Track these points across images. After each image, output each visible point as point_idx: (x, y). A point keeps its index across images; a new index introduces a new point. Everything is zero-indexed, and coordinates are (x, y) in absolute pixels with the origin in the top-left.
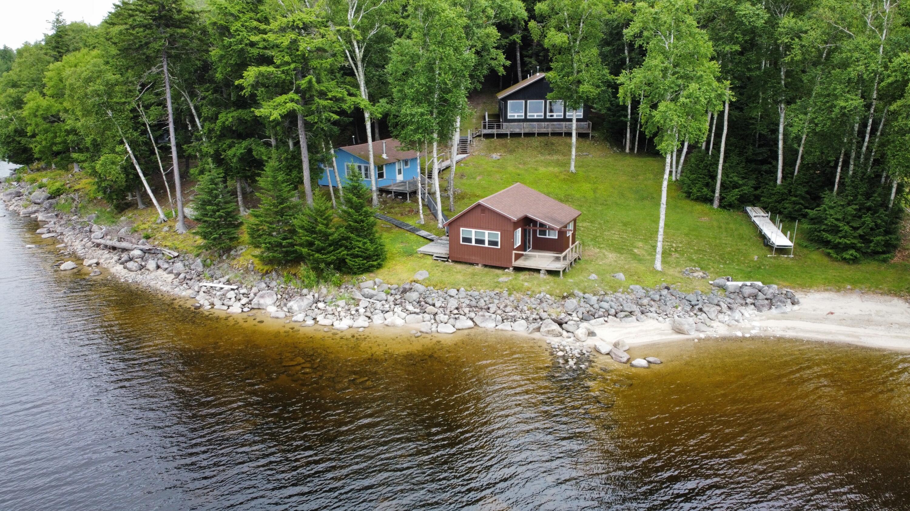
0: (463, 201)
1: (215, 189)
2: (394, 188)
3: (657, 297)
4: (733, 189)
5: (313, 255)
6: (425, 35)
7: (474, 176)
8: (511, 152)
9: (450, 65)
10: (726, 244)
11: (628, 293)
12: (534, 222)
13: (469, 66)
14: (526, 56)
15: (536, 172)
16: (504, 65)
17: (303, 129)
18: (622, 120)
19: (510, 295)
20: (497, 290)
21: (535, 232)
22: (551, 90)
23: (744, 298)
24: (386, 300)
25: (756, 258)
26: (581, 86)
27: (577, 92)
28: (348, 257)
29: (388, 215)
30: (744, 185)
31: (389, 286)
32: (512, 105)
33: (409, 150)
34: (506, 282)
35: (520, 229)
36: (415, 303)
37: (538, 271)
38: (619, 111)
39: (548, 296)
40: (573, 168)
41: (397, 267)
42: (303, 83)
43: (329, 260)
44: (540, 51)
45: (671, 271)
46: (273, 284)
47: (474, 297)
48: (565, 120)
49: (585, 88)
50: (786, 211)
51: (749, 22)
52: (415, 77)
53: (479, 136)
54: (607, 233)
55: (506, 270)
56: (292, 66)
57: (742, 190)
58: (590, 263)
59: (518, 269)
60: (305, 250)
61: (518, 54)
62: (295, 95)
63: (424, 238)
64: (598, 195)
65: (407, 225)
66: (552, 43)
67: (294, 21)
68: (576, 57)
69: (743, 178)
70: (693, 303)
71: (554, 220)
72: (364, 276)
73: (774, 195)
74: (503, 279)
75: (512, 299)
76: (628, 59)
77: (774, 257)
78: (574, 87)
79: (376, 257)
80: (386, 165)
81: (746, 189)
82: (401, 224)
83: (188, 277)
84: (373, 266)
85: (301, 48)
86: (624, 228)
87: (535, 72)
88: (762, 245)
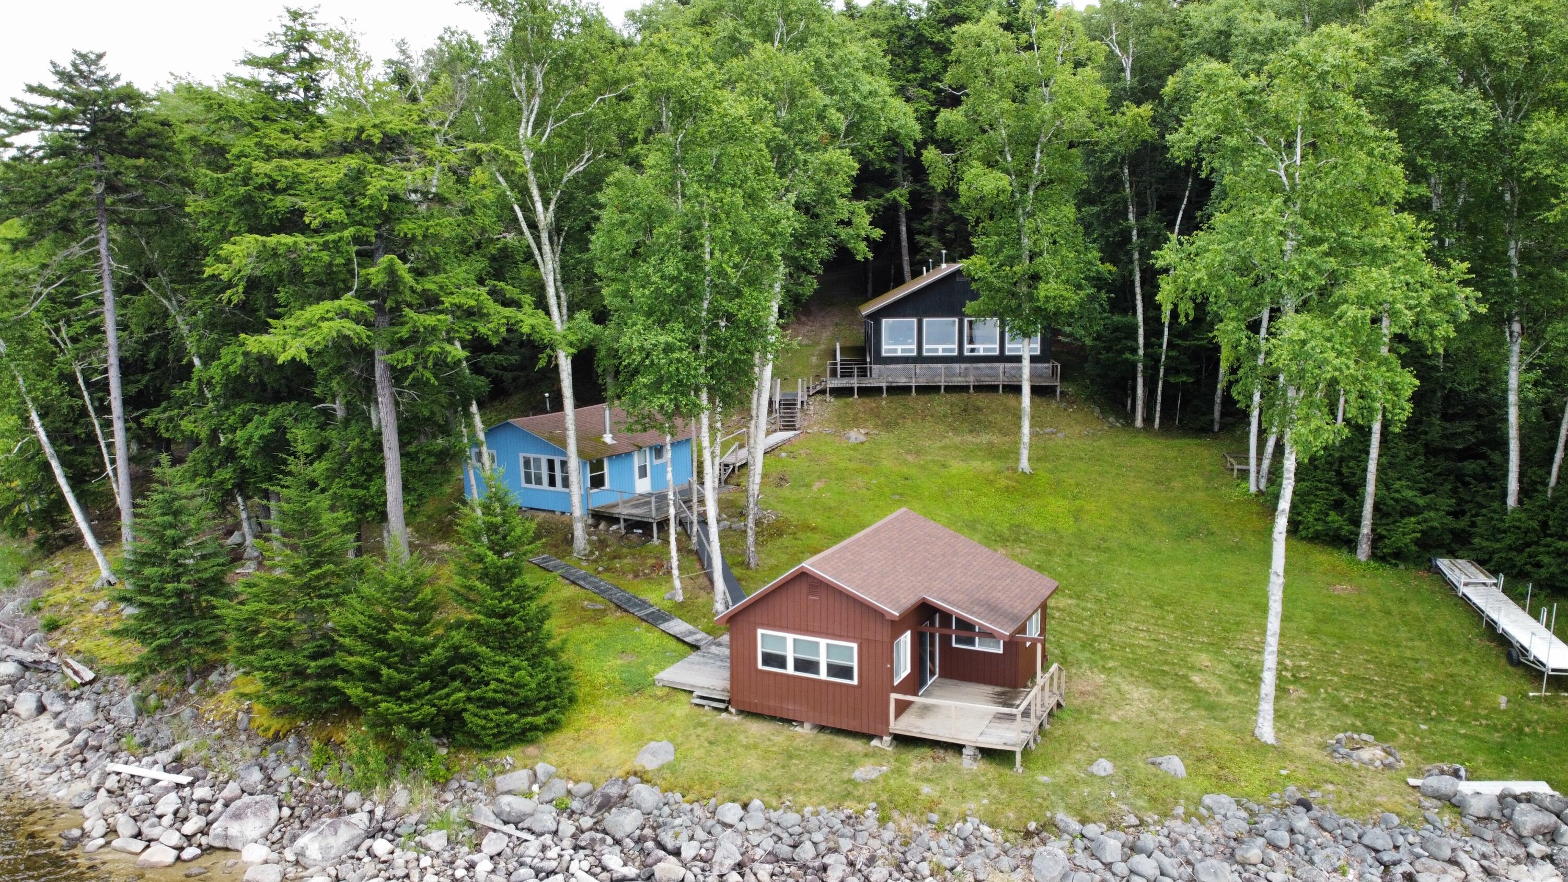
0: (779, 542)
1: (172, 526)
2: (624, 511)
3: (1283, 838)
4: (1403, 517)
5: (375, 704)
6: (676, 161)
7: (807, 480)
8: (889, 426)
9: (734, 232)
10: (1417, 661)
11: (1202, 820)
12: (946, 617)
13: (781, 234)
14: (920, 233)
15: (944, 472)
16: (867, 239)
17: (386, 383)
18: (1127, 360)
19: (883, 821)
20: (850, 808)
21: (946, 640)
22: (975, 296)
23: (1520, 840)
24: (555, 833)
25: (1502, 701)
26: (1042, 285)
27: (1031, 298)
28: (470, 706)
29: (605, 576)
30: (1429, 507)
31: (570, 785)
32: (891, 328)
33: (645, 430)
34: (873, 782)
35: (908, 633)
36: (629, 843)
37: (957, 748)
38: (1119, 340)
39: (985, 829)
40: (1024, 464)
41: (599, 727)
42: (376, 274)
43: (417, 716)
44: (946, 223)
45: (1299, 745)
46: (282, 773)
47: (786, 829)
48: (1002, 358)
49: (1047, 289)
50: (1543, 573)
51: (1455, 130)
52: (653, 260)
53: (822, 392)
54: (1118, 628)
55: (875, 742)
56: (347, 233)
57: (1425, 521)
58: (1089, 720)
59: (904, 741)
60: (355, 691)
61: (904, 229)
62: (356, 301)
63: (678, 639)
64: (1084, 527)
65: (644, 604)
66: (975, 194)
67: (361, 130)
68: (1029, 224)
69: (1425, 492)
70: (1386, 857)
71: (993, 609)
72: (508, 757)
73: (1505, 532)
74: (865, 771)
75: (888, 835)
76: (1135, 232)
77: (1546, 698)
78: (1025, 289)
79: (543, 703)
80: (610, 457)
81: (1435, 519)
82: (629, 600)
83: (92, 743)
84: (534, 728)
85: (371, 190)
86: (1158, 612)
87: (937, 264)
88: (1503, 661)
